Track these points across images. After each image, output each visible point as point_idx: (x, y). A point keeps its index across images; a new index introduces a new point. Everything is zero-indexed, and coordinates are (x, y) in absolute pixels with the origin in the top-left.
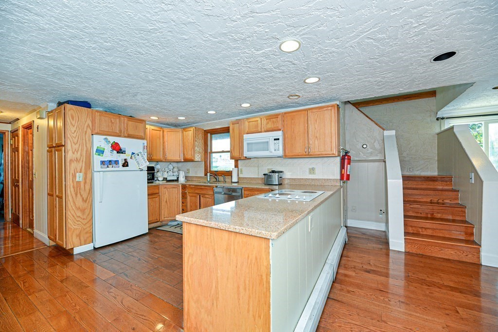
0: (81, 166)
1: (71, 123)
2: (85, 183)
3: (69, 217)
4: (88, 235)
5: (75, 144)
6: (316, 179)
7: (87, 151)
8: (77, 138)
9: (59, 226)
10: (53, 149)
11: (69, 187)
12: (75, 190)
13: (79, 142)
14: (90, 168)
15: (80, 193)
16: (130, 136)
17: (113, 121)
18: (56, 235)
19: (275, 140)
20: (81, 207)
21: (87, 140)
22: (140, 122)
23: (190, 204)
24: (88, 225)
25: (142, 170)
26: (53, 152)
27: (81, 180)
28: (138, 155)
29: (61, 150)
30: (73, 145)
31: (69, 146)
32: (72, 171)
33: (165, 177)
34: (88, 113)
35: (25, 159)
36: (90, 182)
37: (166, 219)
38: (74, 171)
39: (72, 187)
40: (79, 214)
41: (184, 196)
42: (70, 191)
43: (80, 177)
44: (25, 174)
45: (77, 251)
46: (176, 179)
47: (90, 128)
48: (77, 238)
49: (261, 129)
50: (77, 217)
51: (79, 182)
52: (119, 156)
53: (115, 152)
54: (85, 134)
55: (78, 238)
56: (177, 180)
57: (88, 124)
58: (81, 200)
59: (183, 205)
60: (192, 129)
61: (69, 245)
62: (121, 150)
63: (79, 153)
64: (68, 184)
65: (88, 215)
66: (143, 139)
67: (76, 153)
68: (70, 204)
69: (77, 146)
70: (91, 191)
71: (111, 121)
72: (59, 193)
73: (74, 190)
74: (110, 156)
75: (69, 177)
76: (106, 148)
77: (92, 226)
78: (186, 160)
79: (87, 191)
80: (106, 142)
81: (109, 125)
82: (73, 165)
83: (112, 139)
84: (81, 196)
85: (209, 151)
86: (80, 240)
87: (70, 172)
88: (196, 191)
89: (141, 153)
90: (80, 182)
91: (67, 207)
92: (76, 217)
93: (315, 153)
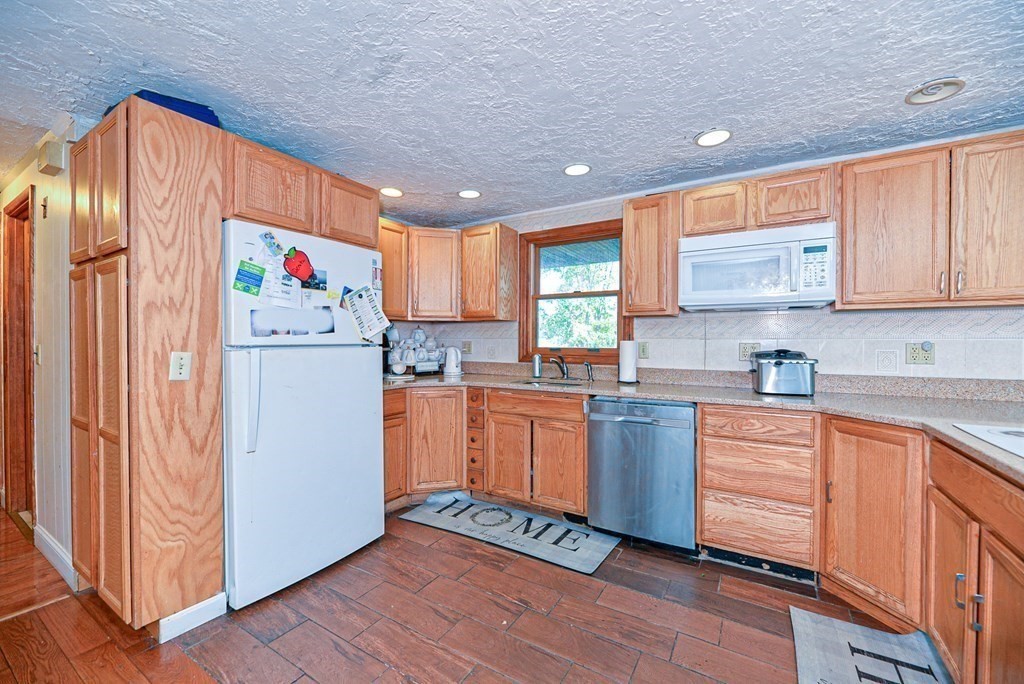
0: (185, 327)
1: (152, 170)
2: (200, 385)
3: (143, 510)
4: (210, 566)
5: (167, 248)
6: (942, 380)
7: (205, 275)
8: (171, 226)
9: (106, 539)
10: (88, 267)
11: (141, 401)
12: (167, 412)
13: (179, 240)
14: (214, 336)
15: (182, 421)
16: (335, 236)
17: (289, 180)
18: (97, 567)
19: (807, 250)
20: (185, 473)
21: (207, 235)
22: (363, 192)
23: (496, 444)
24: (208, 533)
25: (367, 343)
26: (89, 278)
27: (185, 375)
28: (361, 296)
29: (114, 269)
30: (159, 249)
31: (142, 252)
32: (155, 346)
33: (411, 363)
34: (210, 141)
35: (15, 309)
36: (215, 384)
37: (423, 486)
38: (163, 344)
39: (153, 401)
40: (178, 496)
41: (475, 421)
42: (148, 416)
43: (180, 367)
44: (14, 351)
45: (170, 629)
46: (436, 368)
47: (217, 195)
48: (170, 584)
49: (745, 218)
50: (173, 507)
51: (177, 385)
52: (309, 297)
53: (296, 282)
54: (202, 214)
55: (175, 581)
56: (439, 373)
57: (211, 182)
58: (185, 445)
59: (474, 445)
60: (492, 230)
61: (145, 612)
62: (313, 276)
63: (180, 279)
64: (141, 390)
65: (209, 498)
66: (372, 247)
67: (167, 279)
68: (148, 463)
69: (173, 253)
70: (218, 415)
71: (284, 181)
72: (108, 421)
73: (162, 412)
74: (280, 295)
75: (145, 367)
76: (268, 268)
77: (220, 534)
78: (470, 318)
79: (207, 413)
80: (270, 246)
81: (276, 190)
82: (157, 321)
83: (289, 240)
84: (186, 432)
85: (532, 293)
86: (182, 587)
87: (146, 348)
88: (520, 409)
89: (367, 290)
90: (182, 382)
91: (135, 476)
92: (166, 508)
93: (984, 294)
